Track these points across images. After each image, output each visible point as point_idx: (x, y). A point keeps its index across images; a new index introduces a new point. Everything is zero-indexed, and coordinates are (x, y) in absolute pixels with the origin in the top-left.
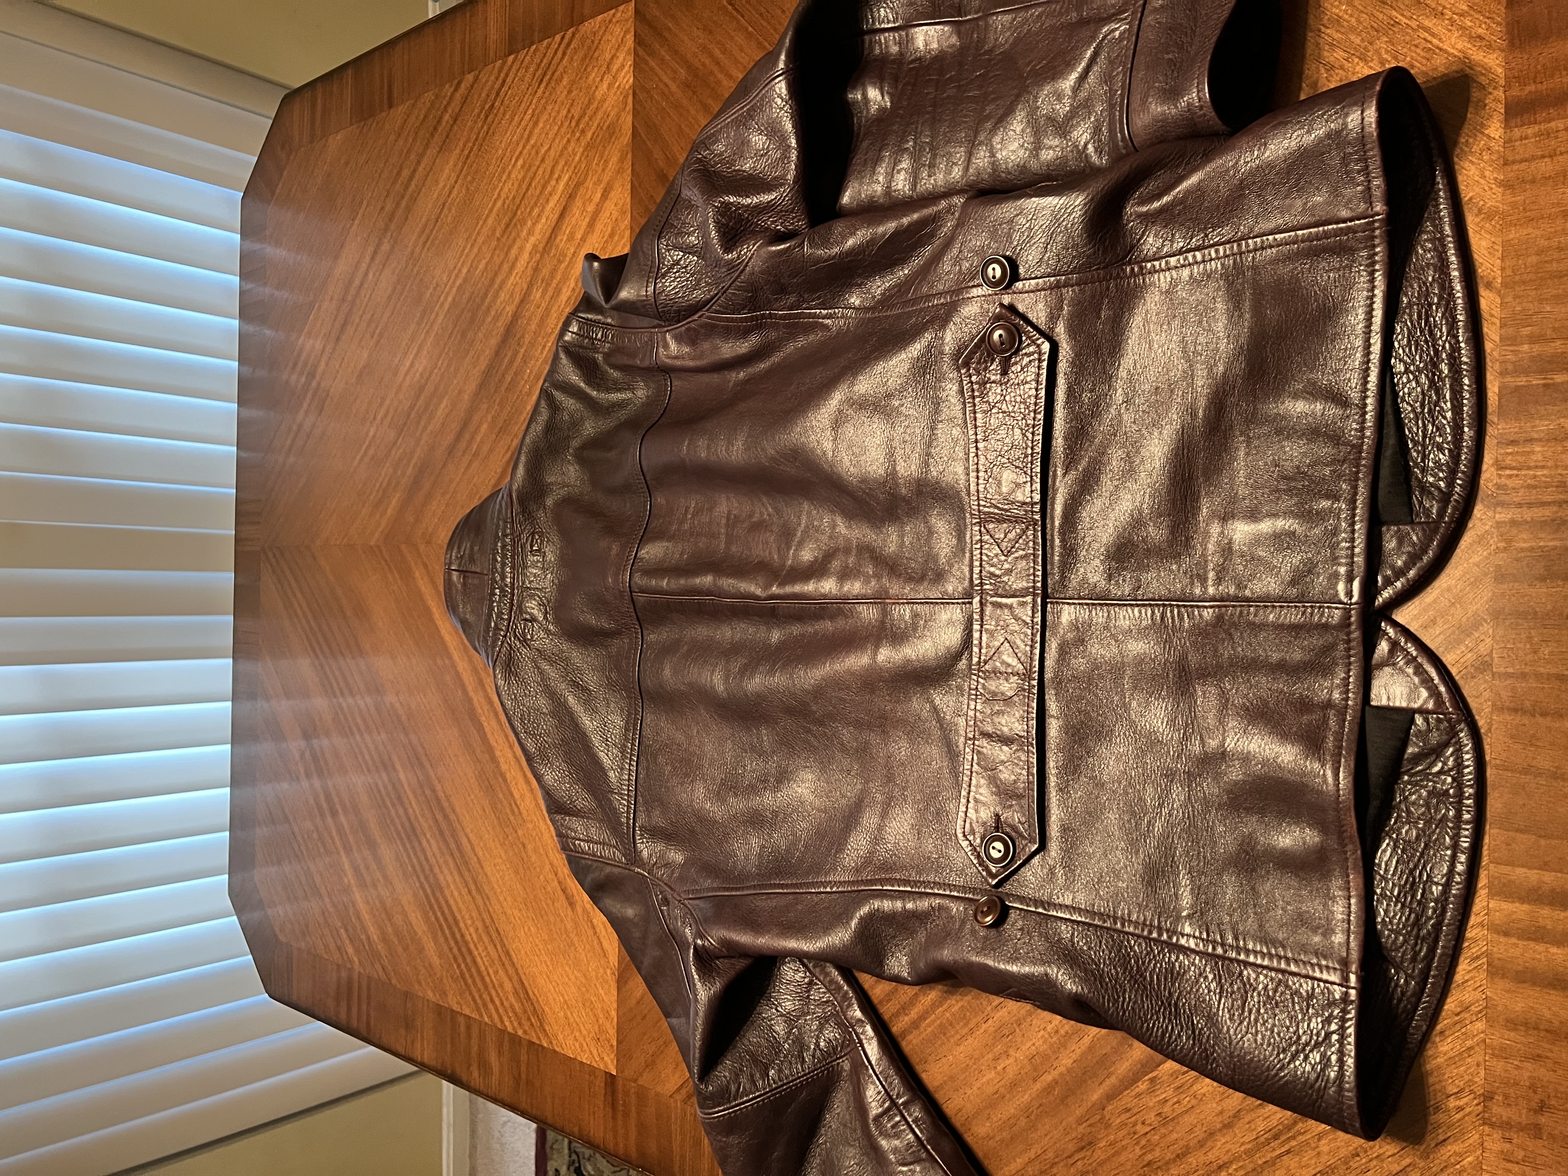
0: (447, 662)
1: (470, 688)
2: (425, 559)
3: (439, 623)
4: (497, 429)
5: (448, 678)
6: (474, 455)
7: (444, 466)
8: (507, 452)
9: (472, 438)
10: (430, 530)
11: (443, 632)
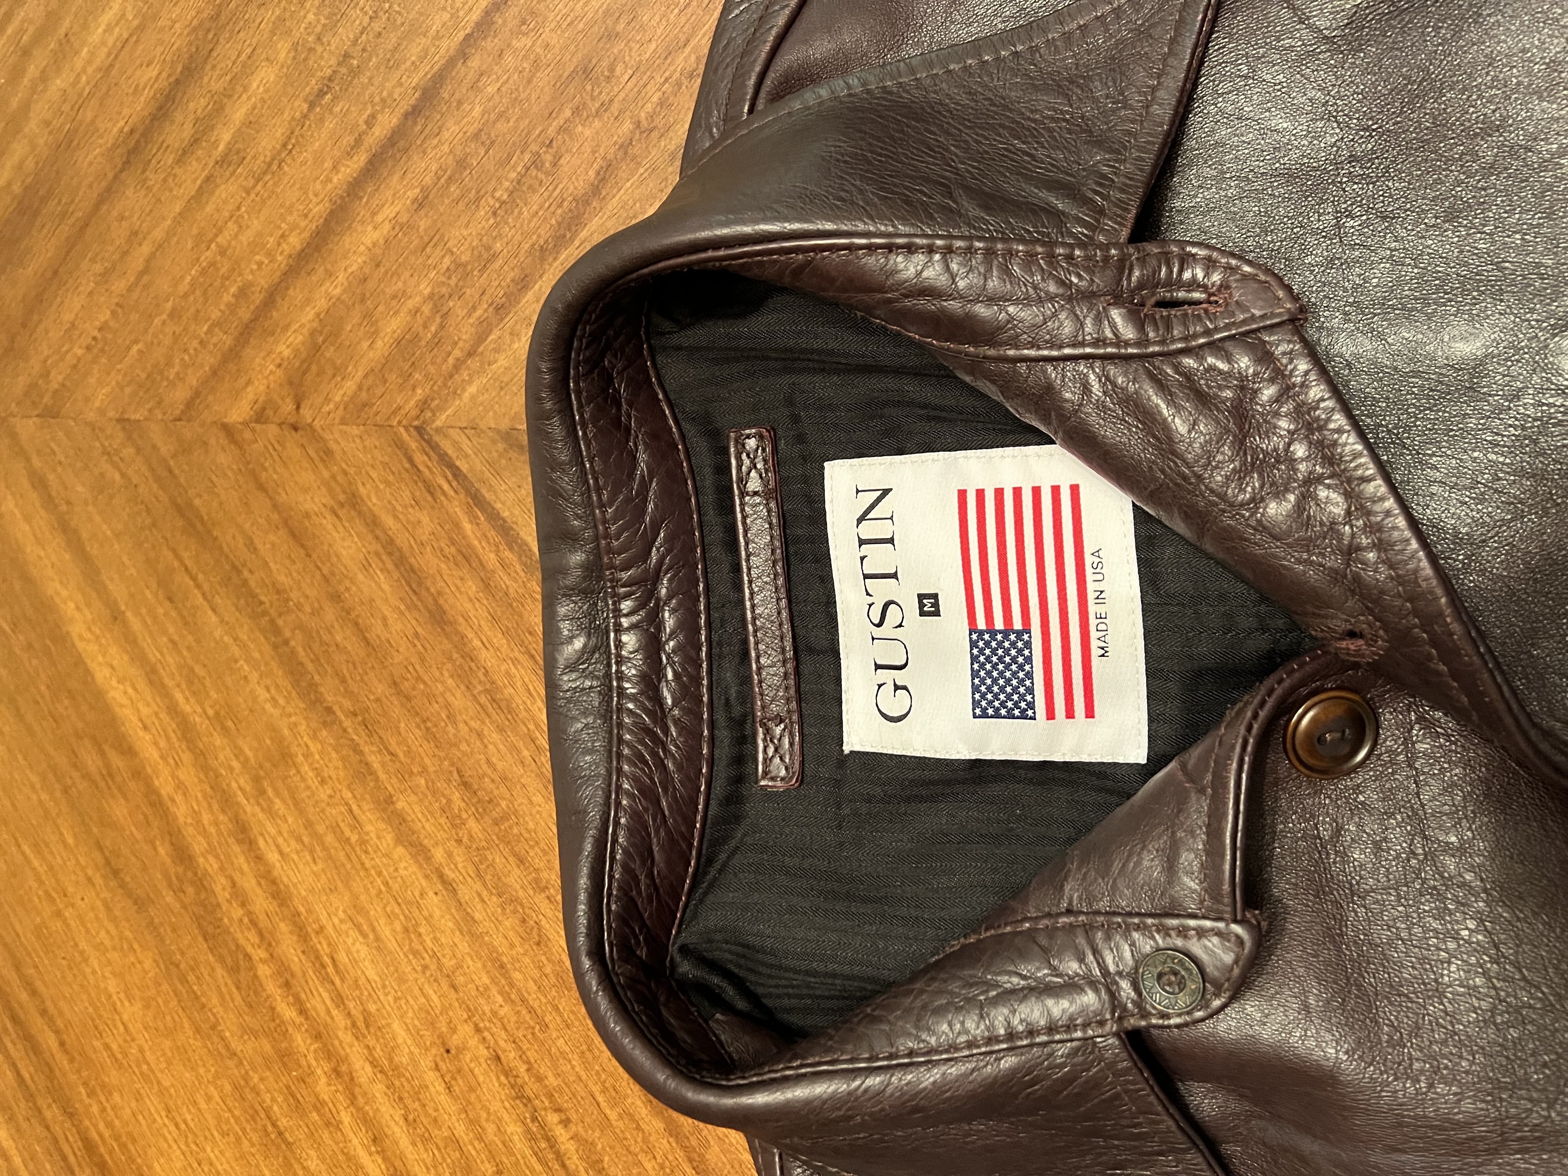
0: (117, 761)
1: (198, 845)
2: (37, 462)
3: (88, 648)
4: (314, 84)
5: (119, 811)
6: (223, 161)
7: (108, 194)
8: (349, 155)
9: (218, 110)
10: (57, 378)
11: (101, 674)
